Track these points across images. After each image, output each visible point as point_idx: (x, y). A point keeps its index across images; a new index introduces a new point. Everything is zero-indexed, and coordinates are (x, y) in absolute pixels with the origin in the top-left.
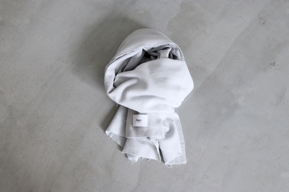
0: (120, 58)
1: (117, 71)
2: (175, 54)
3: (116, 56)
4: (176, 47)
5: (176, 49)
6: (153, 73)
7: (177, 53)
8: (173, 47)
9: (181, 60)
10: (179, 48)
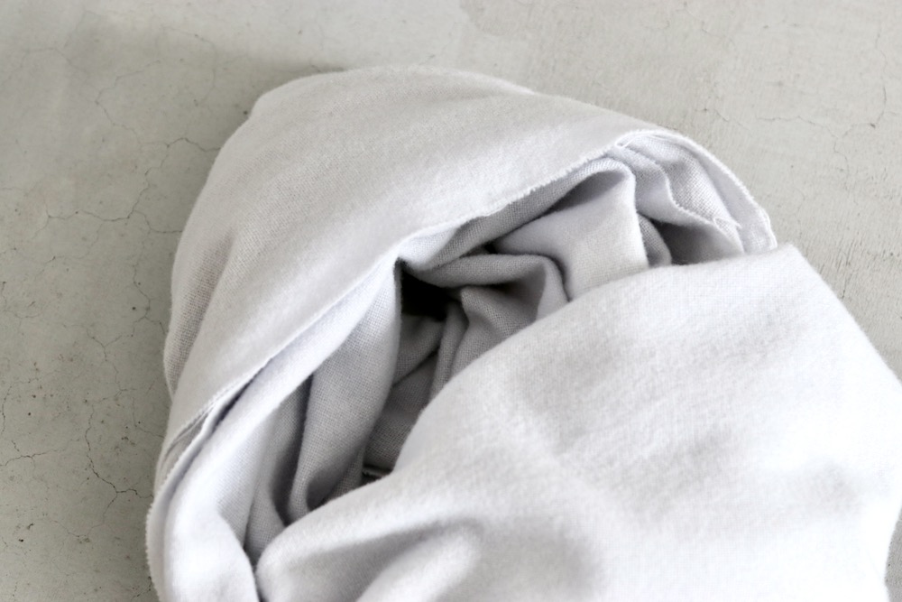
0: (237, 398)
1: (242, 524)
2: (680, 213)
3: (208, 396)
4: (672, 155)
5: (676, 171)
6: (579, 432)
7: (696, 201)
8: (642, 162)
9: (746, 250)
10: (700, 149)
